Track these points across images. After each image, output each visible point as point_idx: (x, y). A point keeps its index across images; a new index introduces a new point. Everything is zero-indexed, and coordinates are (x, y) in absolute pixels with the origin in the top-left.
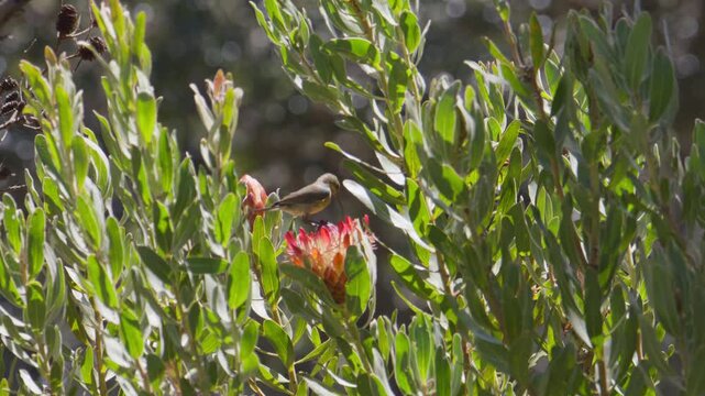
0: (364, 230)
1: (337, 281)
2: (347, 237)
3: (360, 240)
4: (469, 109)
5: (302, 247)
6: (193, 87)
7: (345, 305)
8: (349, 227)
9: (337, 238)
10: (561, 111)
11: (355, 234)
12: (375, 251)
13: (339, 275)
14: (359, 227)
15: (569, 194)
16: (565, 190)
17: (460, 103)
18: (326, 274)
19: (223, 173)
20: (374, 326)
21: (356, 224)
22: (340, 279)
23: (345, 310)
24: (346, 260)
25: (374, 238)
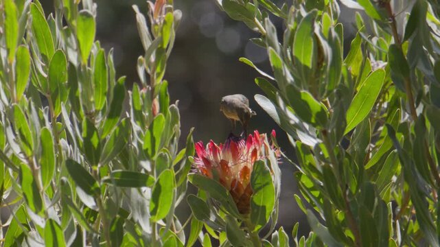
0: (271, 144)
1: (242, 192)
2: (255, 152)
3: (267, 153)
4: (327, 36)
5: (211, 158)
6: (135, 7)
7: (249, 215)
8: (257, 141)
9: (245, 152)
10: (414, 34)
11: (263, 149)
12: (280, 166)
13: (245, 187)
14: (266, 142)
15: (422, 115)
16: (419, 111)
17: (317, 31)
18: (232, 185)
19: (156, 91)
20: (276, 237)
21: (264, 138)
22: (246, 190)
23: (249, 220)
24: (253, 174)
25: (280, 152)
